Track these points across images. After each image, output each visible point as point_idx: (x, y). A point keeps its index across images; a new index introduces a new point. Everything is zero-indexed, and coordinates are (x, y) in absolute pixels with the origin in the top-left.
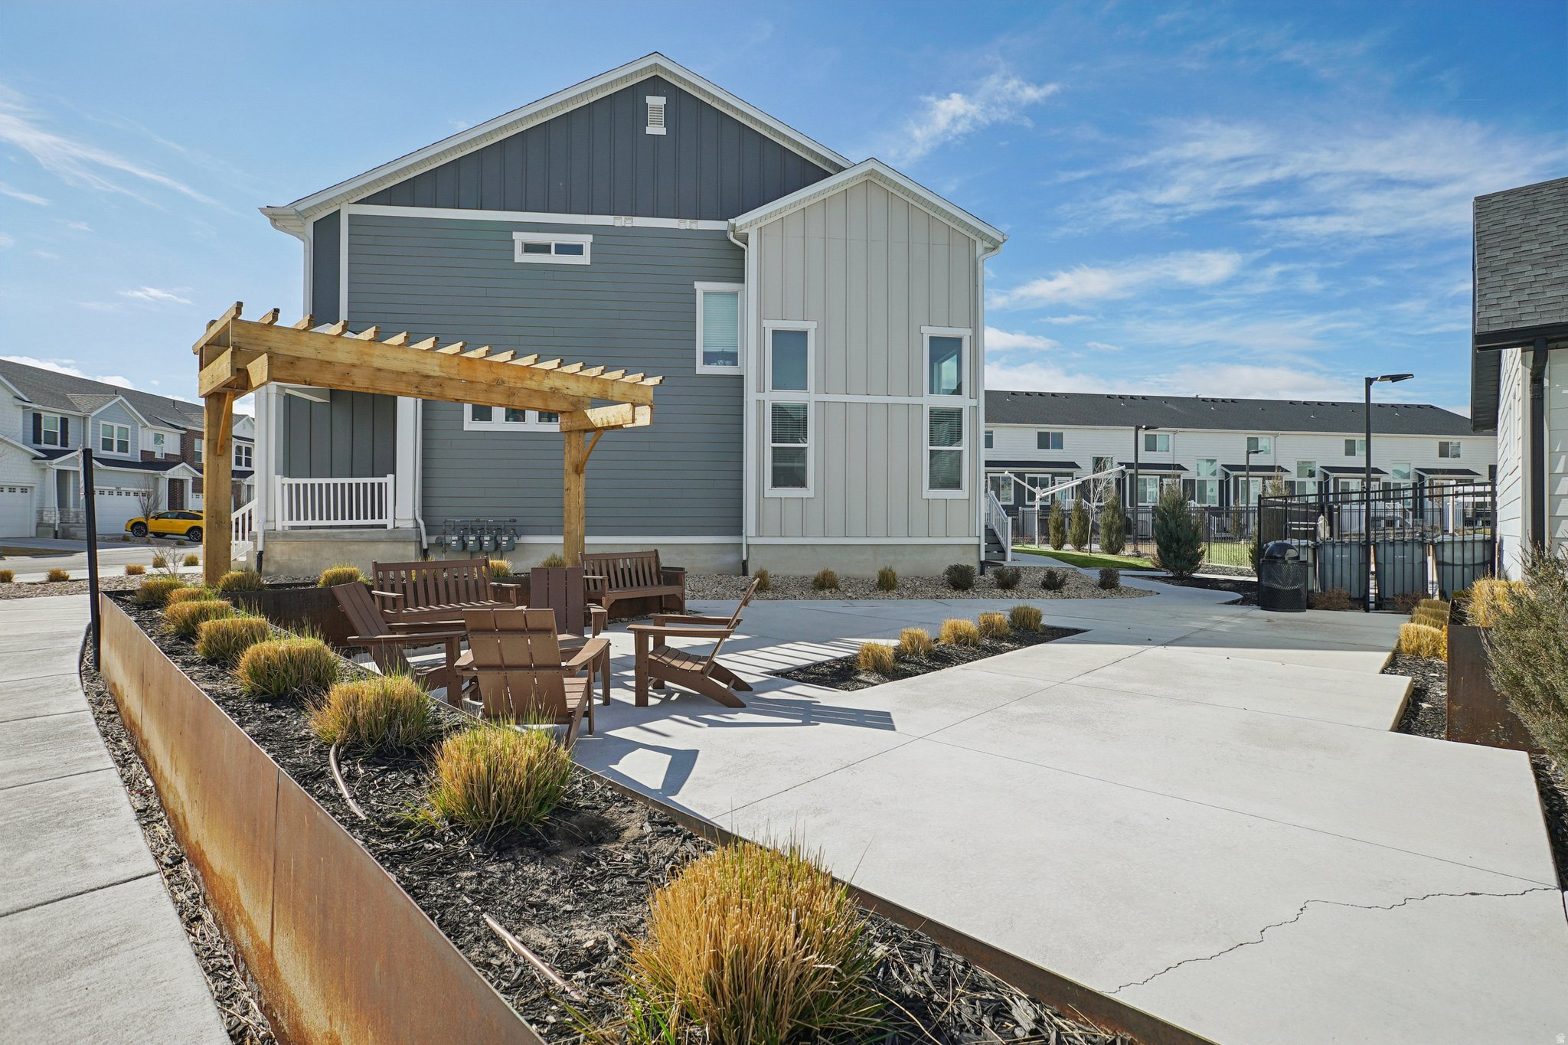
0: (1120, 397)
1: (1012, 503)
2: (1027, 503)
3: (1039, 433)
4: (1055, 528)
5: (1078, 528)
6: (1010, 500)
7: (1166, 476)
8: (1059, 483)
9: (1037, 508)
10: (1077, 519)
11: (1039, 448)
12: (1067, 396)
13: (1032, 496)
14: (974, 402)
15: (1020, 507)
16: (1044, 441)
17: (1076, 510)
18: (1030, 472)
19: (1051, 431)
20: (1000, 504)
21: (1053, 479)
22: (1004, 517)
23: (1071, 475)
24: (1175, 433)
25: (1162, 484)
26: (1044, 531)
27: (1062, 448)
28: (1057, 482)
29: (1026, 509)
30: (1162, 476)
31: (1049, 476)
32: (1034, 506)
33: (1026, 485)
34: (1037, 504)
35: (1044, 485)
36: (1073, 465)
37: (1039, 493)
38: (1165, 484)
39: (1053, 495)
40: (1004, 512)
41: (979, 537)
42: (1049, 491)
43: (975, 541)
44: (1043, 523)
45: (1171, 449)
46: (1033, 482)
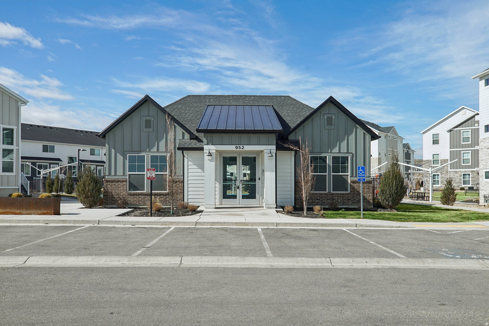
0: (81, 131)
1: (30, 175)
2: (37, 176)
3: (43, 145)
4: (48, 185)
5: (57, 185)
6: (29, 174)
7: (99, 166)
8: (53, 168)
9: (41, 178)
10: (56, 182)
11: (43, 152)
12: (57, 129)
13: (39, 173)
14: (17, 148)
15: (34, 177)
16: (45, 149)
17: (56, 179)
18: (39, 162)
19: (49, 145)
20: (25, 176)
21: (50, 165)
22: (27, 181)
23: (58, 164)
24: (102, 148)
25: (97, 169)
26: (44, 187)
27: (54, 152)
28: (51, 167)
29: (36, 178)
30: (97, 166)
31: (48, 164)
32: (40, 177)
33: (37, 168)
34: (42, 176)
35: (46, 168)
36: (59, 160)
37: (43, 172)
38: (98, 169)
39: (50, 172)
40: (26, 179)
41: (19, 186)
42: (48, 171)
43: (18, 187)
44: (44, 184)
45: (100, 155)
46: (40, 167)
